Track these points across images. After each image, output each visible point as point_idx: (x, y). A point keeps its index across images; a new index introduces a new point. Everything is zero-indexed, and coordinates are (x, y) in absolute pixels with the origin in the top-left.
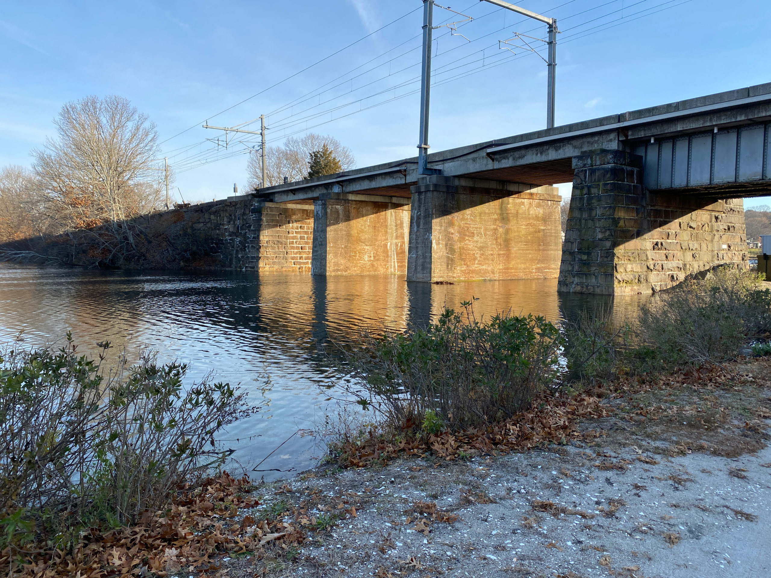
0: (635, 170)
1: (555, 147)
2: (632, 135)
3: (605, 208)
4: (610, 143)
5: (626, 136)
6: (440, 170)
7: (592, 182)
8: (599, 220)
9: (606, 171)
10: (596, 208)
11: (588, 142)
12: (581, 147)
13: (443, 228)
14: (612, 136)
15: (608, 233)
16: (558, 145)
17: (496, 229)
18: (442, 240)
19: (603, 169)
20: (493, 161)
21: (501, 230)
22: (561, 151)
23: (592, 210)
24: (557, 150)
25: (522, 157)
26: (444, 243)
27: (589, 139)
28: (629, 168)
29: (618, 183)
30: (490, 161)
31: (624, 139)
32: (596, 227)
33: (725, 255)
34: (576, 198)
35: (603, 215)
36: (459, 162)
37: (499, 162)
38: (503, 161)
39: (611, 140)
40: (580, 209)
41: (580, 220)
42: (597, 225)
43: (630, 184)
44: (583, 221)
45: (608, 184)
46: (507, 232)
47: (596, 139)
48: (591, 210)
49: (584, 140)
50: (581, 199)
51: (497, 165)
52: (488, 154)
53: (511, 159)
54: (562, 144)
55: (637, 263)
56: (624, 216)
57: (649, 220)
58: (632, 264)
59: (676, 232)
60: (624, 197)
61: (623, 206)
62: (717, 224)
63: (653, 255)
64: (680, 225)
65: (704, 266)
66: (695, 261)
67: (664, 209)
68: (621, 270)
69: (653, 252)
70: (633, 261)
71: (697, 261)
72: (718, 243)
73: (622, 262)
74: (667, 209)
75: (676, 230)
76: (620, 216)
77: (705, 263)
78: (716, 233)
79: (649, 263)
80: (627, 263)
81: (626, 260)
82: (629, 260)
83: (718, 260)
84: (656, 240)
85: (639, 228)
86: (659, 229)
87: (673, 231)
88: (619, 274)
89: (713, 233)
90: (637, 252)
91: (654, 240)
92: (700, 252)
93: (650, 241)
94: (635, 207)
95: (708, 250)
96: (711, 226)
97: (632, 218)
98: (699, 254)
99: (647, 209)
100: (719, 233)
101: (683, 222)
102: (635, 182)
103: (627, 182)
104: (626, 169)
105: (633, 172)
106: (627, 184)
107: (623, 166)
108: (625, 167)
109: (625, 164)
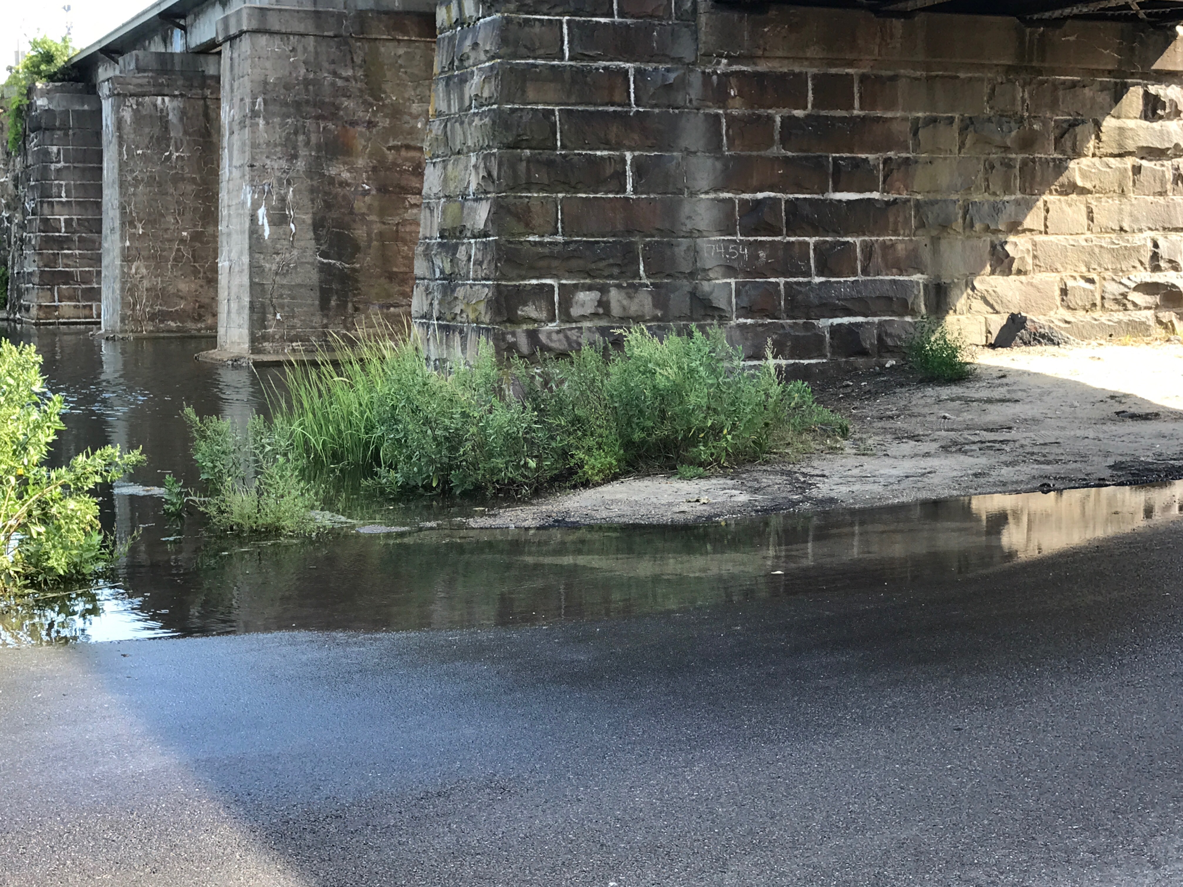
23: (467, 82)
26: (308, 218)
40: (448, 83)
41: (446, 125)
42: (470, 142)
44: (449, 128)
50: (451, 42)
55: (631, 286)
56: (558, 104)
57: (717, 116)
58: (603, 290)
59: (887, 161)
60: (565, 27)
61: (556, 63)
62: (1157, 125)
63: (734, 254)
64: (915, 133)
65: (1064, 292)
66: (1008, 272)
67: (813, 70)
68: (530, 310)
69: (734, 241)
70: (611, 277)
71: (1019, 272)
72: (1161, 200)
73: (544, 281)
74: (833, 71)
75: (891, 154)
76: (537, 103)
77: (1070, 283)
78: (1144, 163)
79: (705, 283)
80: (575, 286)
81: (571, 273)
82: (589, 274)
83: (1156, 268)
84: (760, 195)
85: (651, 148)
86: (777, 150)
87: (871, 157)
88: (525, 327)
89: (1129, 162)
90: (640, 243)
91: (747, 196)
92: (1040, 238)
93: (724, 200)
94: (627, 65)
95: (1096, 229)
96: (1115, 135)
97: (612, 109)
98: (1035, 245)
99: (703, 73)
100: (1168, 163)
101: (933, 121)
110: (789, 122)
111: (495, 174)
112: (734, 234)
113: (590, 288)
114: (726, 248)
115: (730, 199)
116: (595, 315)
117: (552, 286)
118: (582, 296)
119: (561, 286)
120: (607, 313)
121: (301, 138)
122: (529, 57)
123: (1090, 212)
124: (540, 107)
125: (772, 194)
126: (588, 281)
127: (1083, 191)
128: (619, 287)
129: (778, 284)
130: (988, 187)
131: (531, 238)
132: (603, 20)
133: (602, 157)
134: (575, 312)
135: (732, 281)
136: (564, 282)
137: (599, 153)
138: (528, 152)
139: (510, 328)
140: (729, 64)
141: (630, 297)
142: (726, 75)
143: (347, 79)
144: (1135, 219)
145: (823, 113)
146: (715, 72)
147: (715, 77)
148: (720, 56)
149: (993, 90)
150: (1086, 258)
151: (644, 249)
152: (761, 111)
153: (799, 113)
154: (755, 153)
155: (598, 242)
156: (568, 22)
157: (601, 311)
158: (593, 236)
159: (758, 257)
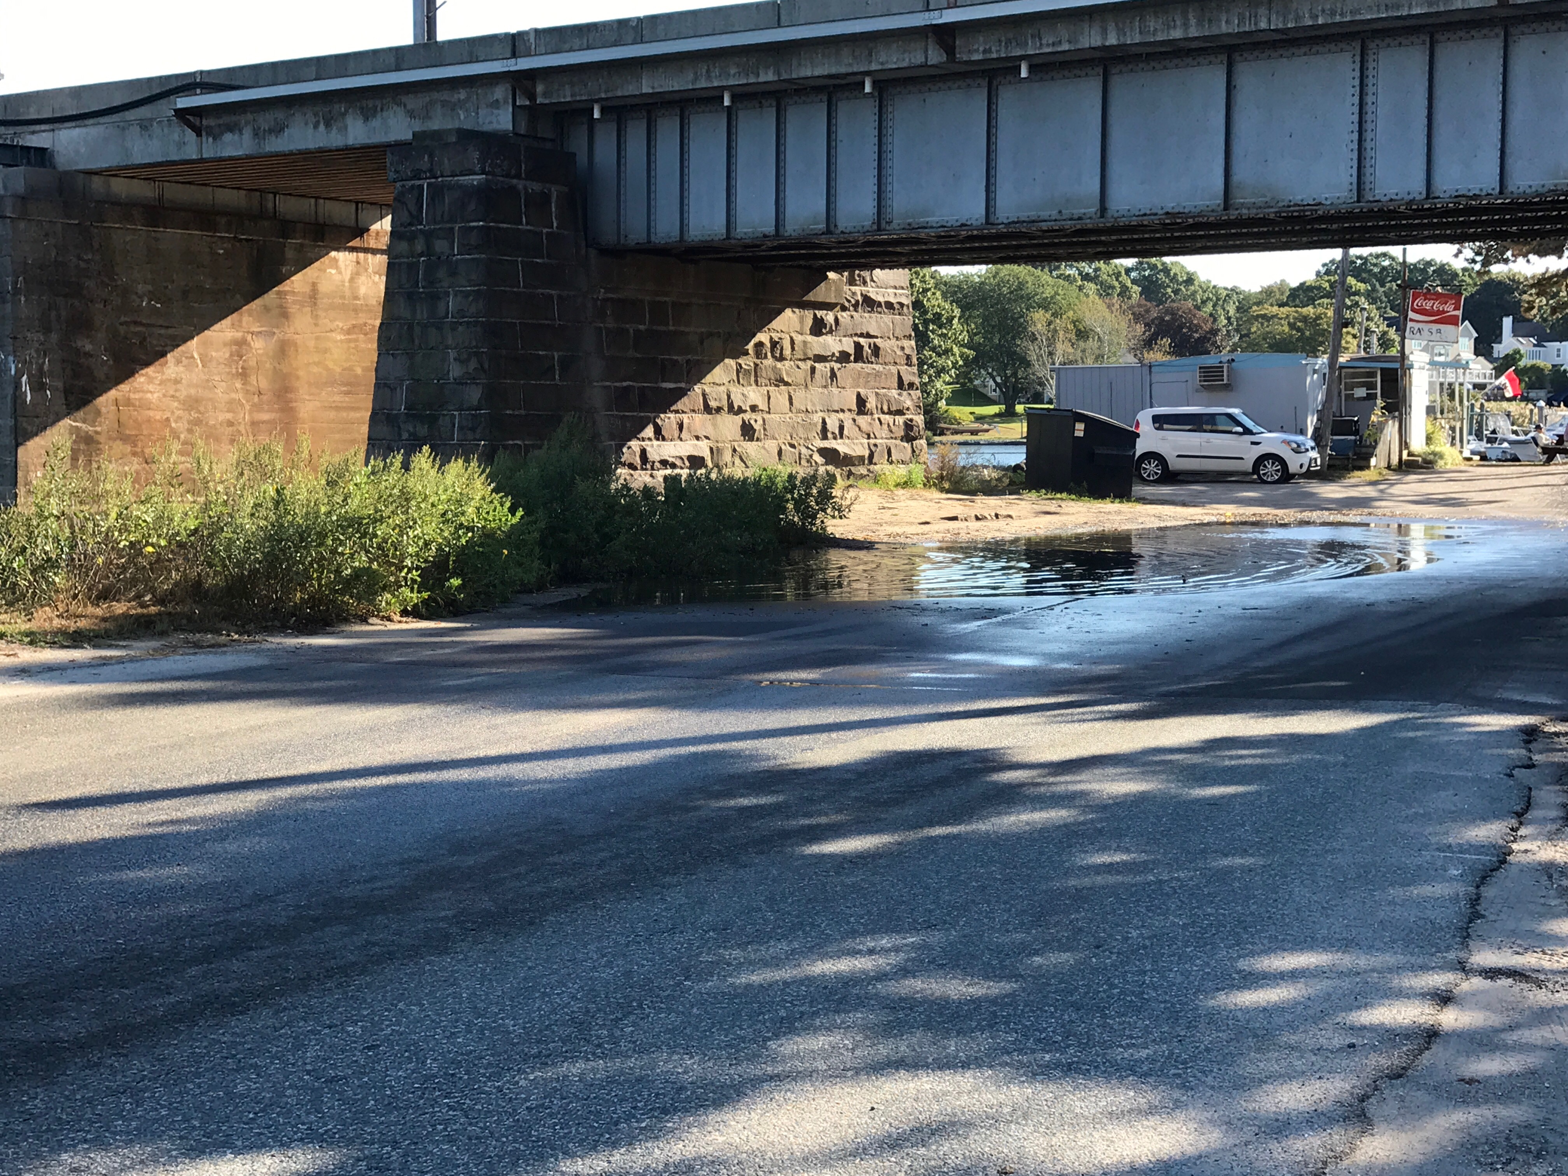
0: (554, 191)
1: (362, 108)
2: (545, 95)
3: (467, 295)
4: (495, 111)
5: (532, 97)
6: (43, 150)
7: (435, 223)
8: (454, 327)
9: (469, 192)
10: (447, 294)
11: (444, 104)
12: (427, 117)
13: (54, 337)
14: (500, 92)
15: (473, 364)
16: (370, 104)
17: (241, 343)
18: (51, 374)
19: (460, 186)
20: (199, 134)
21: (258, 345)
22: (376, 123)
23: (439, 298)
24: (366, 119)
25: (278, 129)
26: (60, 385)
27: (445, 95)
28: (535, 187)
29: (499, 229)
30: (190, 135)
31: (528, 103)
32: (447, 347)
33: (848, 424)
34: (400, 264)
35: (461, 313)
36: (101, 128)
37: (214, 139)
38: (228, 137)
39: (496, 104)
40: (410, 297)
41: (411, 327)
42: (450, 342)
43: (538, 229)
44: (417, 330)
45: (474, 227)
46: (283, 350)
47: (462, 95)
48: (434, 298)
49: (435, 95)
50: (412, 267)
51: (210, 149)
52: (182, 114)
53: (247, 133)
54: (378, 103)
56: (518, 319)
57: (601, 328)
59: (688, 361)
60: (520, 265)
61: (516, 289)
62: (821, 339)
63: (613, 424)
64: (702, 343)
65: (780, 453)
66: (751, 439)
67: (648, 298)
69: (612, 416)
71: (758, 440)
72: (825, 391)
73: (516, 442)
74: (658, 299)
75: (689, 357)
76: (507, 318)
77: (783, 447)
78: (816, 365)
81: (530, 436)
83: (825, 437)
84: (625, 384)
85: (568, 349)
86: (631, 353)
87: (679, 358)
89: (810, 363)
91: (617, 384)
92: (766, 416)
93: (605, 387)
94: (554, 292)
95: (794, 410)
96: (801, 345)
97: (547, 322)
98: (764, 420)
99: (593, 298)
100: (827, 365)
101: (711, 334)
102: (555, 225)
103: (527, 224)
104: (525, 188)
105: (545, 198)
106: (529, 231)
107: (515, 181)
108: (520, 184)
109: (518, 176)
110: (637, 332)
111: (486, 366)
112: (612, 410)
114: (609, 420)
115: (610, 386)
121: (53, 314)
122: (502, 286)
123: (790, 398)
124: (509, 320)
125: (631, 383)
127: (787, 384)
130: (739, 382)
131: (507, 412)
132: (539, 261)
133: (541, 355)
135: (613, 443)
137: (540, 353)
138: (504, 351)
140: (606, 293)
142: (606, 300)
143: (87, 261)
144: (814, 405)
145: (654, 327)
146: (599, 298)
147: (599, 302)
148: (601, 287)
149: (739, 314)
150: (790, 430)
152: (623, 326)
153: (642, 327)
154: (620, 354)
155: (541, 415)
156: (521, 262)
158: (540, 411)
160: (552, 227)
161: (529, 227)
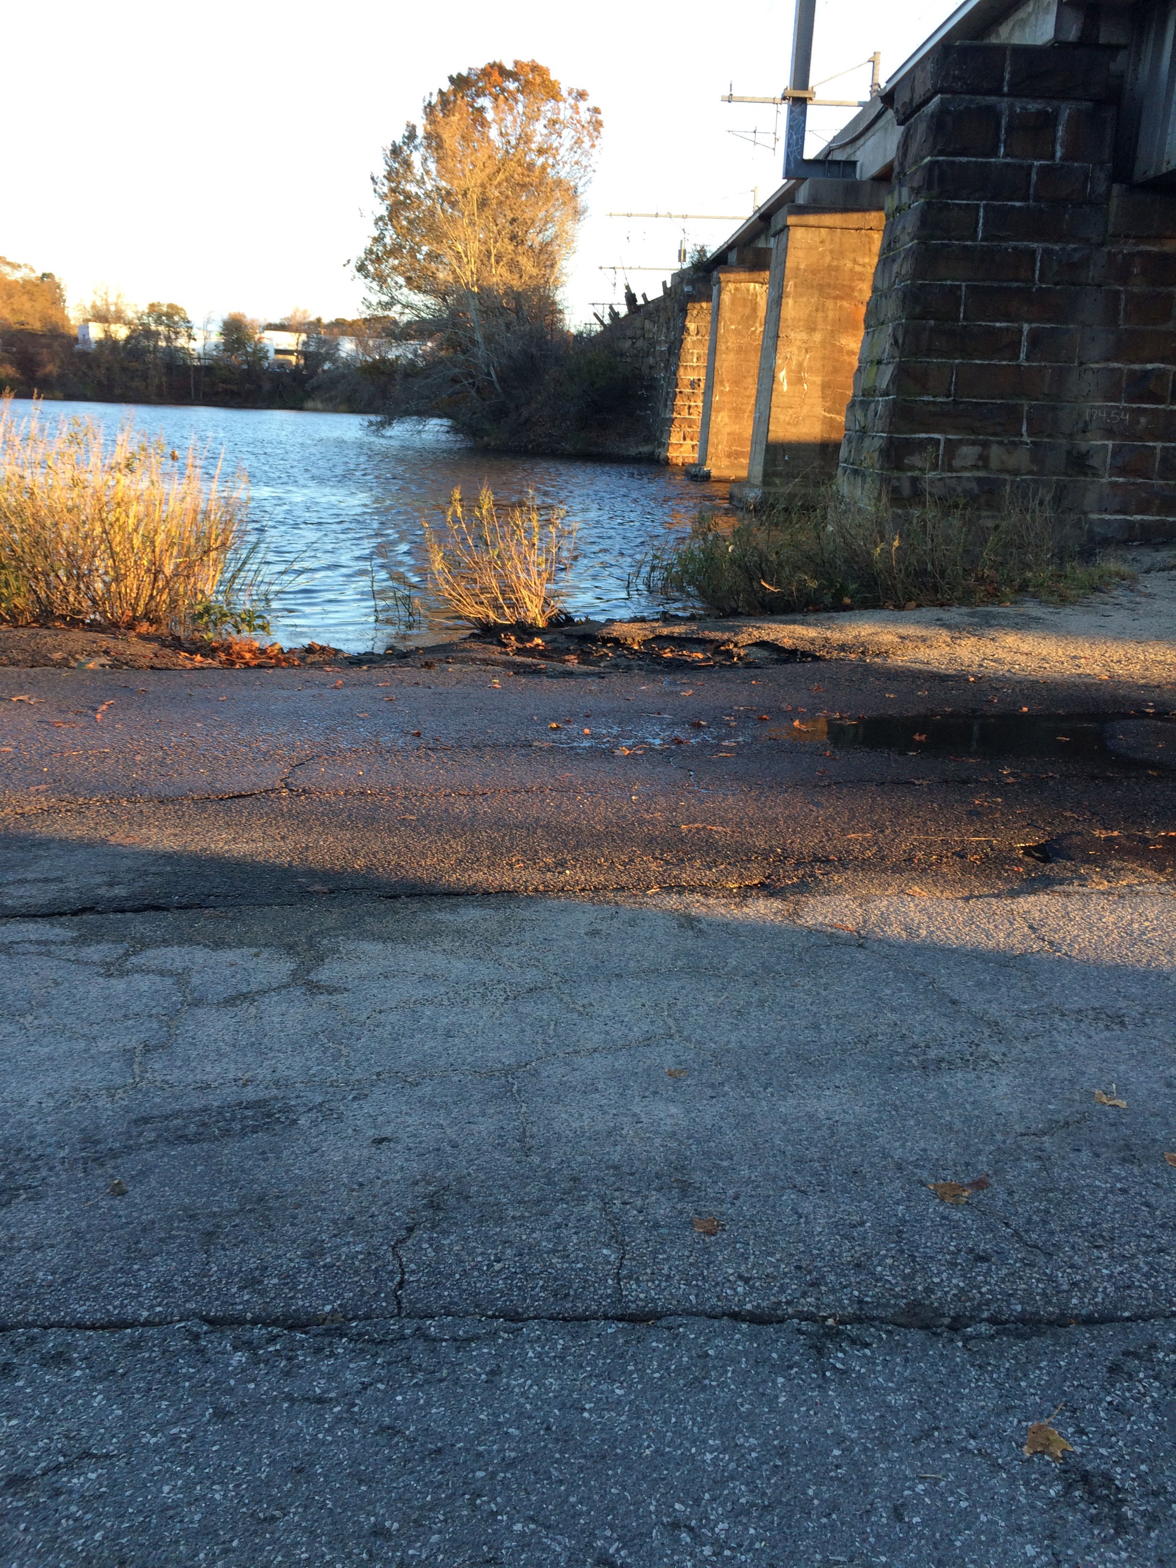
6: (853, 164)
10: (900, 255)
13: (818, 337)
15: (893, 338)
18: (810, 370)
23: (895, 261)
26: (818, 380)
28: (1030, 105)
32: (889, 320)
35: (899, 277)
36: (879, 134)
41: (877, 299)
42: (889, 313)
43: (1025, 162)
44: (879, 302)
50: (891, 227)
55: (1014, 443)
56: (964, 281)
57: (1118, 292)
58: (985, 445)
60: (982, 210)
61: (969, 243)
63: (1115, 418)
68: (915, 460)
69: (1118, 408)
70: (994, 434)
73: (932, 435)
76: (946, 279)
79: (1083, 443)
80: (960, 441)
81: (957, 429)
82: (973, 431)
84: (1149, 366)
85: (1049, 321)
88: (910, 474)
90: (1025, 405)
91: (1136, 367)
93: (1114, 370)
94: (1035, 245)
97: (1015, 285)
99: (1110, 252)
102: (1058, 154)
103: (1006, 155)
104: (1011, 107)
105: (1048, 121)
106: (1008, 165)
107: (992, 99)
108: (1004, 104)
109: (998, 92)
111: (900, 341)
112: (1119, 401)
113: (974, 443)
114: (1108, 414)
115: (1119, 369)
116: (975, 467)
117: (939, 440)
118: (965, 449)
119: (947, 441)
120: (986, 467)
121: (821, 314)
122: (943, 239)
124: (949, 282)
125: (1162, 366)
126: (972, 437)
128: (1000, 443)
129: (1155, 448)
131: (925, 398)
132: (1018, 204)
133: (1000, 329)
134: (956, 463)
135: (1110, 443)
136: (950, 437)
137: (998, 325)
138: (932, 322)
139: (896, 474)
140: (1136, 245)
141: (1009, 452)
142: (1131, 255)
146: (1121, 252)
147: (1120, 256)
148: (1127, 237)
151: (1028, 412)
152: (1161, 289)
154: (1150, 328)
155: (986, 403)
156: (985, 206)
157: (980, 463)
158: (982, 398)
159: (1139, 422)
160: (1053, 157)
161: (1008, 160)
